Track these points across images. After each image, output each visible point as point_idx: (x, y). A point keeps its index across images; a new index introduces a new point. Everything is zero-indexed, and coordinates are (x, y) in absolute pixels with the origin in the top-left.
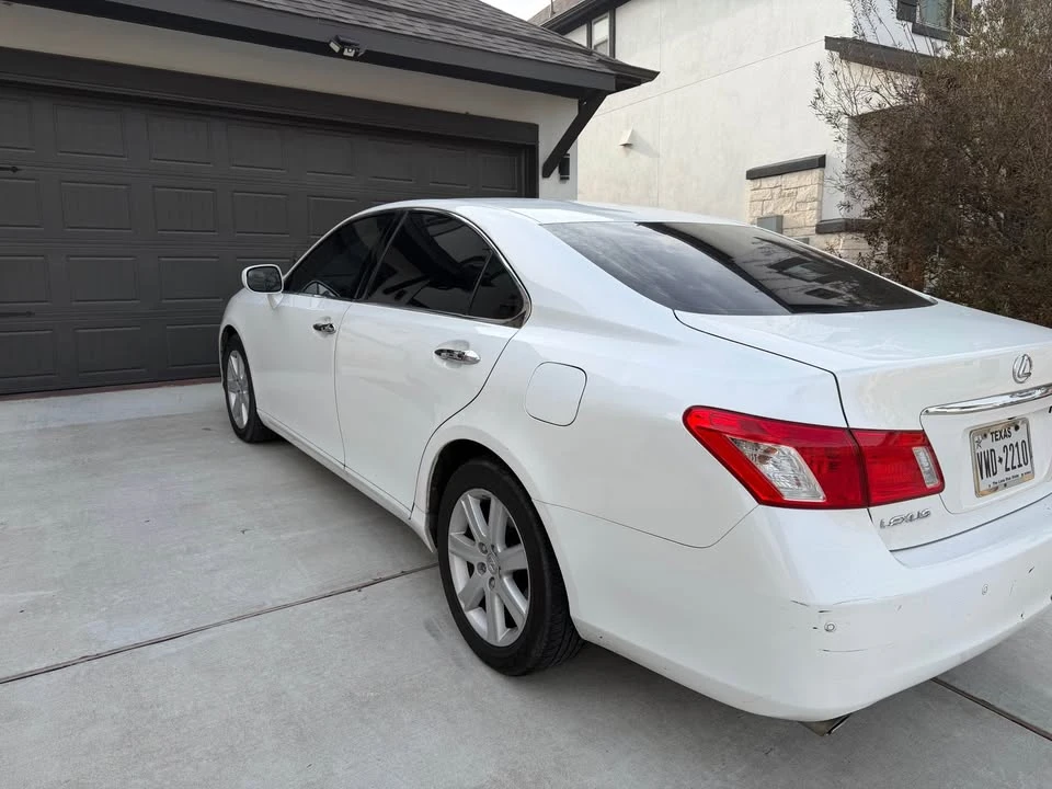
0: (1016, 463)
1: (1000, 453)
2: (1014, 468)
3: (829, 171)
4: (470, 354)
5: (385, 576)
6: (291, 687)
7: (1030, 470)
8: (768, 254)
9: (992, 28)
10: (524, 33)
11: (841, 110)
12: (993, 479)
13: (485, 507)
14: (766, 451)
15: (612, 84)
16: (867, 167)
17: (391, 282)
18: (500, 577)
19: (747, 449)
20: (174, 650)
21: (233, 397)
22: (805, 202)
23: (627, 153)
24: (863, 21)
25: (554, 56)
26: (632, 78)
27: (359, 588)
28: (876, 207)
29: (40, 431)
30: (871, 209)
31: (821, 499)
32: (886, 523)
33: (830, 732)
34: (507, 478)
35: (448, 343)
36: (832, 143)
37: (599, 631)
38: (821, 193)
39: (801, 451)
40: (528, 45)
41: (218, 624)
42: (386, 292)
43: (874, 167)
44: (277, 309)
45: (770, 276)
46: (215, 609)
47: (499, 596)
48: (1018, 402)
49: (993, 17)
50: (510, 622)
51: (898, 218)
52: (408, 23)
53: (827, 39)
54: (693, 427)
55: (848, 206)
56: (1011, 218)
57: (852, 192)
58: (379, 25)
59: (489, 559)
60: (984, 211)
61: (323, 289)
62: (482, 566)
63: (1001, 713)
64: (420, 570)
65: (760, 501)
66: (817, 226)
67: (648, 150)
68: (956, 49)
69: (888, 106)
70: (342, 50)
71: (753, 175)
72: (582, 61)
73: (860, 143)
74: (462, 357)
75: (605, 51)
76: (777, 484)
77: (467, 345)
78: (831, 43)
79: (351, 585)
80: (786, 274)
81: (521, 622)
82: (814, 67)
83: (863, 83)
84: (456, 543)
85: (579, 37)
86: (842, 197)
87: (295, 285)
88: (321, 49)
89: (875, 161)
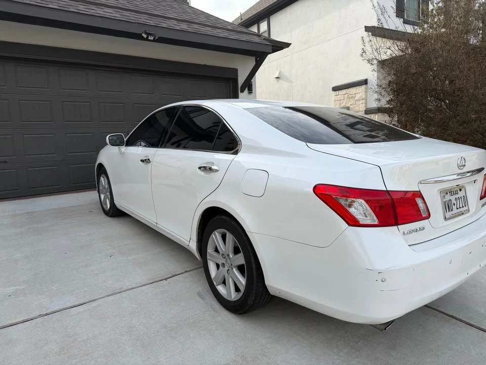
0: (461, 206)
1: (454, 201)
2: (460, 208)
3: (369, 85)
4: (214, 167)
5: (177, 273)
6: (138, 324)
7: (467, 209)
8: (346, 120)
9: (439, 19)
10: (229, 27)
11: (374, 57)
12: (451, 213)
13: (224, 237)
14: (351, 202)
15: (270, 49)
16: (387, 82)
17: (174, 139)
18: (232, 269)
19: (343, 202)
20: (82, 310)
21: (102, 196)
22: (359, 100)
23: (278, 82)
24: (381, 17)
25: (244, 38)
26: (279, 46)
27: (166, 279)
28: (391, 100)
29: (13, 215)
30: (389, 101)
31: (376, 222)
32: (406, 233)
33: (385, 329)
34: (233, 223)
35: (203, 164)
36: (370, 73)
37: (279, 290)
38: (366, 96)
39: (367, 201)
40: (231, 33)
41: (102, 298)
42: (172, 144)
43: (390, 82)
44: (122, 154)
45: (347, 129)
46: (100, 291)
47: (232, 278)
48: (460, 178)
49: (439, 14)
50: (237, 289)
51: (402, 104)
52: (178, 24)
53: (366, 27)
54: (318, 194)
55: (379, 100)
56: (452, 102)
57: (381, 94)
58: (164, 25)
59: (226, 261)
60: (440, 100)
61: (143, 144)
62: (223, 265)
63: (461, 321)
64: (194, 270)
65: (349, 225)
66: (365, 111)
67: (287, 80)
68: (424, 29)
69: (394, 55)
70: (148, 37)
71: (336, 89)
72: (257, 39)
73: (383, 72)
74: (210, 169)
75: (266, 35)
76: (357, 217)
77: (213, 164)
78: (367, 29)
79: (162, 278)
80: (354, 129)
81: (242, 289)
82: (360, 38)
83: (383, 45)
84: (211, 255)
85: (254, 29)
86: (376, 96)
87: (130, 143)
88: (138, 37)
89: (390, 80)
